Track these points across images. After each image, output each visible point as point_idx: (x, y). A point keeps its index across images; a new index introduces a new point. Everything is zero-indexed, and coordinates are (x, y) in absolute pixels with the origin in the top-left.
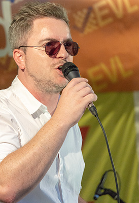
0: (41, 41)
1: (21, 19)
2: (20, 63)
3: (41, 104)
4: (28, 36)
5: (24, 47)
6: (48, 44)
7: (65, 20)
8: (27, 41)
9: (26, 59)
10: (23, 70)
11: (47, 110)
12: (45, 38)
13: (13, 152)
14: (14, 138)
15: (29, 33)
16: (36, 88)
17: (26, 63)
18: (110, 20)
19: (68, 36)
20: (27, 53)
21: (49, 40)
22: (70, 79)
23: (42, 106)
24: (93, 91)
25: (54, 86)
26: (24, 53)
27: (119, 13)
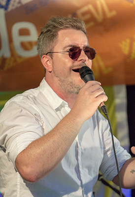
0: (65, 48)
1: (48, 31)
2: (48, 67)
3: (63, 101)
4: (54, 44)
5: (51, 53)
6: (71, 50)
7: (84, 31)
8: (53, 48)
9: (53, 63)
10: (50, 72)
11: (68, 106)
12: (68, 44)
13: (37, 140)
14: (38, 128)
15: (54, 41)
16: (60, 87)
17: (53, 66)
18: (92, 24)
19: (86, 44)
20: (54, 58)
21: (71, 46)
22: (86, 81)
23: (63, 102)
24: (104, 93)
25: (75, 87)
26: (50, 58)
27: (100, 18)
